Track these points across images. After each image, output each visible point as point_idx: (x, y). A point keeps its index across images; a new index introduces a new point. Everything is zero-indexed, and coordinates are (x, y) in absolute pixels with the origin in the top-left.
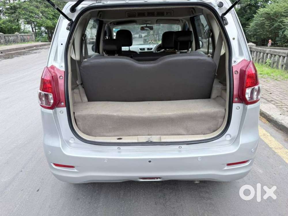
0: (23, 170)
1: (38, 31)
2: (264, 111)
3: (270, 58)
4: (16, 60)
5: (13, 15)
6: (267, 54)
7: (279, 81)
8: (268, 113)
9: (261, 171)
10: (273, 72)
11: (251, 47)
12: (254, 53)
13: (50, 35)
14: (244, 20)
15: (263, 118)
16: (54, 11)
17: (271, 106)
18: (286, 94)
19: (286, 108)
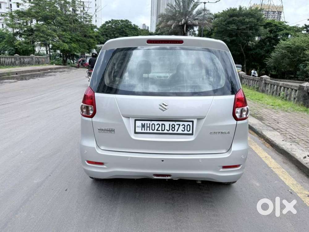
0: (51, 175)
1: (53, 54)
2: (268, 137)
3: (284, 91)
4: (31, 81)
5: (30, 37)
6: (281, 87)
7: (289, 112)
8: (272, 139)
9: (258, 184)
10: (285, 104)
11: (266, 79)
12: (268, 85)
13: (65, 58)
14: (264, 52)
15: (267, 144)
16: (72, 35)
17: (276, 133)
18: (292, 124)
19: (289, 135)
